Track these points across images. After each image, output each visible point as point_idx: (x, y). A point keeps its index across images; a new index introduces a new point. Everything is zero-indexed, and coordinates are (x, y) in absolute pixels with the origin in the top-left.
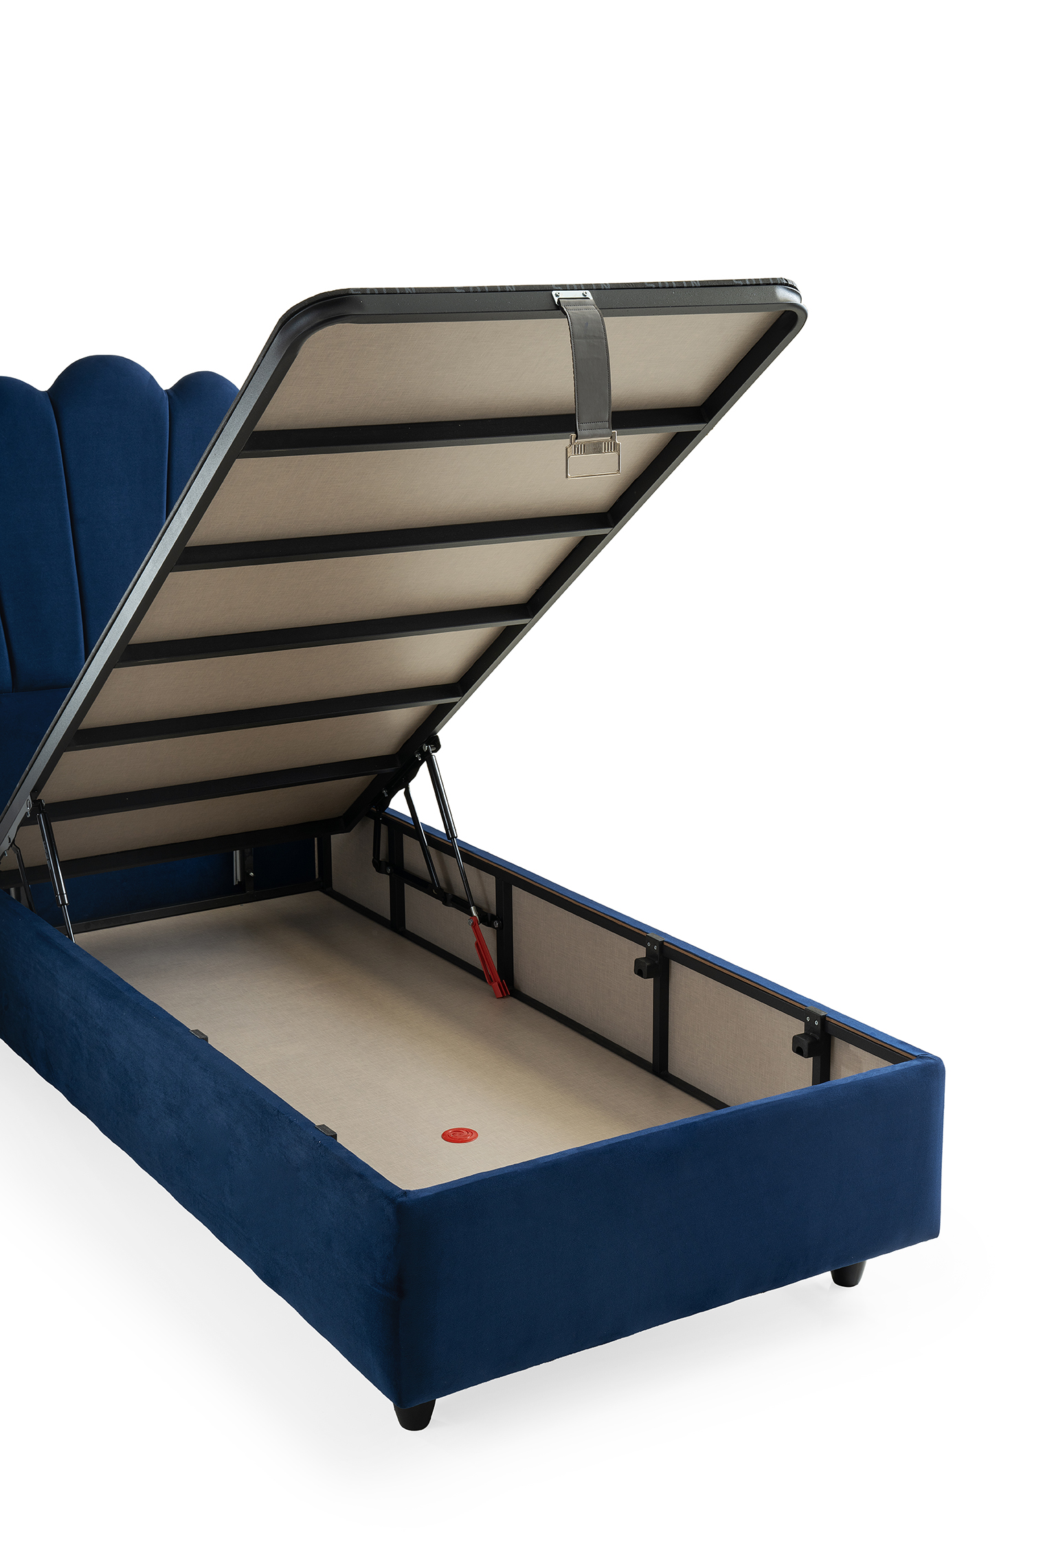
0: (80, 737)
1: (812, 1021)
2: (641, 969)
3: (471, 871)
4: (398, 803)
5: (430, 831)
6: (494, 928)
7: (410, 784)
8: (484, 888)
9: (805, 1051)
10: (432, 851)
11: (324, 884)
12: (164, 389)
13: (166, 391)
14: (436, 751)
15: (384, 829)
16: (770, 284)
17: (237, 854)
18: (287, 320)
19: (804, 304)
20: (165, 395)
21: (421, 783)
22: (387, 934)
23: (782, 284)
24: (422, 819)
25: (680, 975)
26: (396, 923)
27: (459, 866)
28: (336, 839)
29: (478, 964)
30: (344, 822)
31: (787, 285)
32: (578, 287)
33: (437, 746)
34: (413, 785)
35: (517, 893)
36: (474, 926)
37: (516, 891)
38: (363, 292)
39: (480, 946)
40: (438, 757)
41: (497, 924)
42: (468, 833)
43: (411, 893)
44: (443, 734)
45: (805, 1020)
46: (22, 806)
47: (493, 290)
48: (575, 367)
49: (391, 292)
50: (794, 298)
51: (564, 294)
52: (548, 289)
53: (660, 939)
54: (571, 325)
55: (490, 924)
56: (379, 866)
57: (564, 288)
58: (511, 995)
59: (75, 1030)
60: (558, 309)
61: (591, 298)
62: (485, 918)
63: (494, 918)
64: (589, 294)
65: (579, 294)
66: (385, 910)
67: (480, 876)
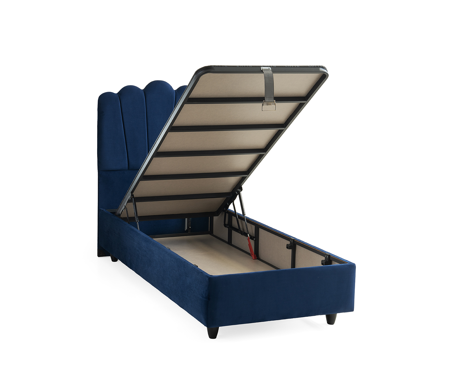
0: (144, 177)
1: (327, 257)
2: (288, 247)
3: (248, 224)
4: (231, 207)
5: (239, 215)
6: (254, 240)
7: (234, 201)
8: (251, 229)
9: (324, 264)
10: (239, 220)
11: (211, 233)
12: (174, 90)
13: (175, 90)
14: (241, 191)
15: (227, 215)
16: (318, 67)
17: (186, 219)
18: (197, 72)
19: (328, 73)
20: (175, 92)
21: (237, 201)
22: (227, 245)
23: (321, 67)
24: (237, 211)
25: (299, 249)
26: (229, 242)
27: (245, 223)
28: (215, 218)
29: (249, 251)
30: (217, 213)
31: (323, 67)
32: (268, 66)
33: (242, 190)
34: (235, 201)
35: (261, 230)
36: (248, 239)
37: (260, 229)
38: (215, 66)
39: (250, 245)
40: (242, 193)
41: (254, 239)
42: (249, 214)
43: (234, 233)
44: (244, 186)
45: (325, 257)
46: (128, 196)
47: (246, 66)
48: (265, 85)
49: (221, 66)
50: (325, 71)
51: (263, 68)
52: (260, 67)
53: (293, 239)
54: (265, 75)
55: (253, 239)
56: (225, 225)
57: (264, 66)
58: (257, 259)
59: (138, 252)
60: (262, 72)
61: (271, 69)
62: (252, 238)
63: (254, 237)
64: (270, 68)
65: (268, 68)
66: (226, 239)
67: (251, 227)
